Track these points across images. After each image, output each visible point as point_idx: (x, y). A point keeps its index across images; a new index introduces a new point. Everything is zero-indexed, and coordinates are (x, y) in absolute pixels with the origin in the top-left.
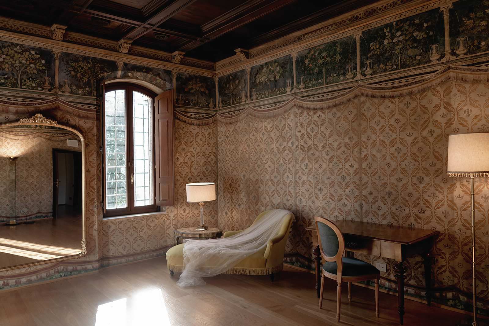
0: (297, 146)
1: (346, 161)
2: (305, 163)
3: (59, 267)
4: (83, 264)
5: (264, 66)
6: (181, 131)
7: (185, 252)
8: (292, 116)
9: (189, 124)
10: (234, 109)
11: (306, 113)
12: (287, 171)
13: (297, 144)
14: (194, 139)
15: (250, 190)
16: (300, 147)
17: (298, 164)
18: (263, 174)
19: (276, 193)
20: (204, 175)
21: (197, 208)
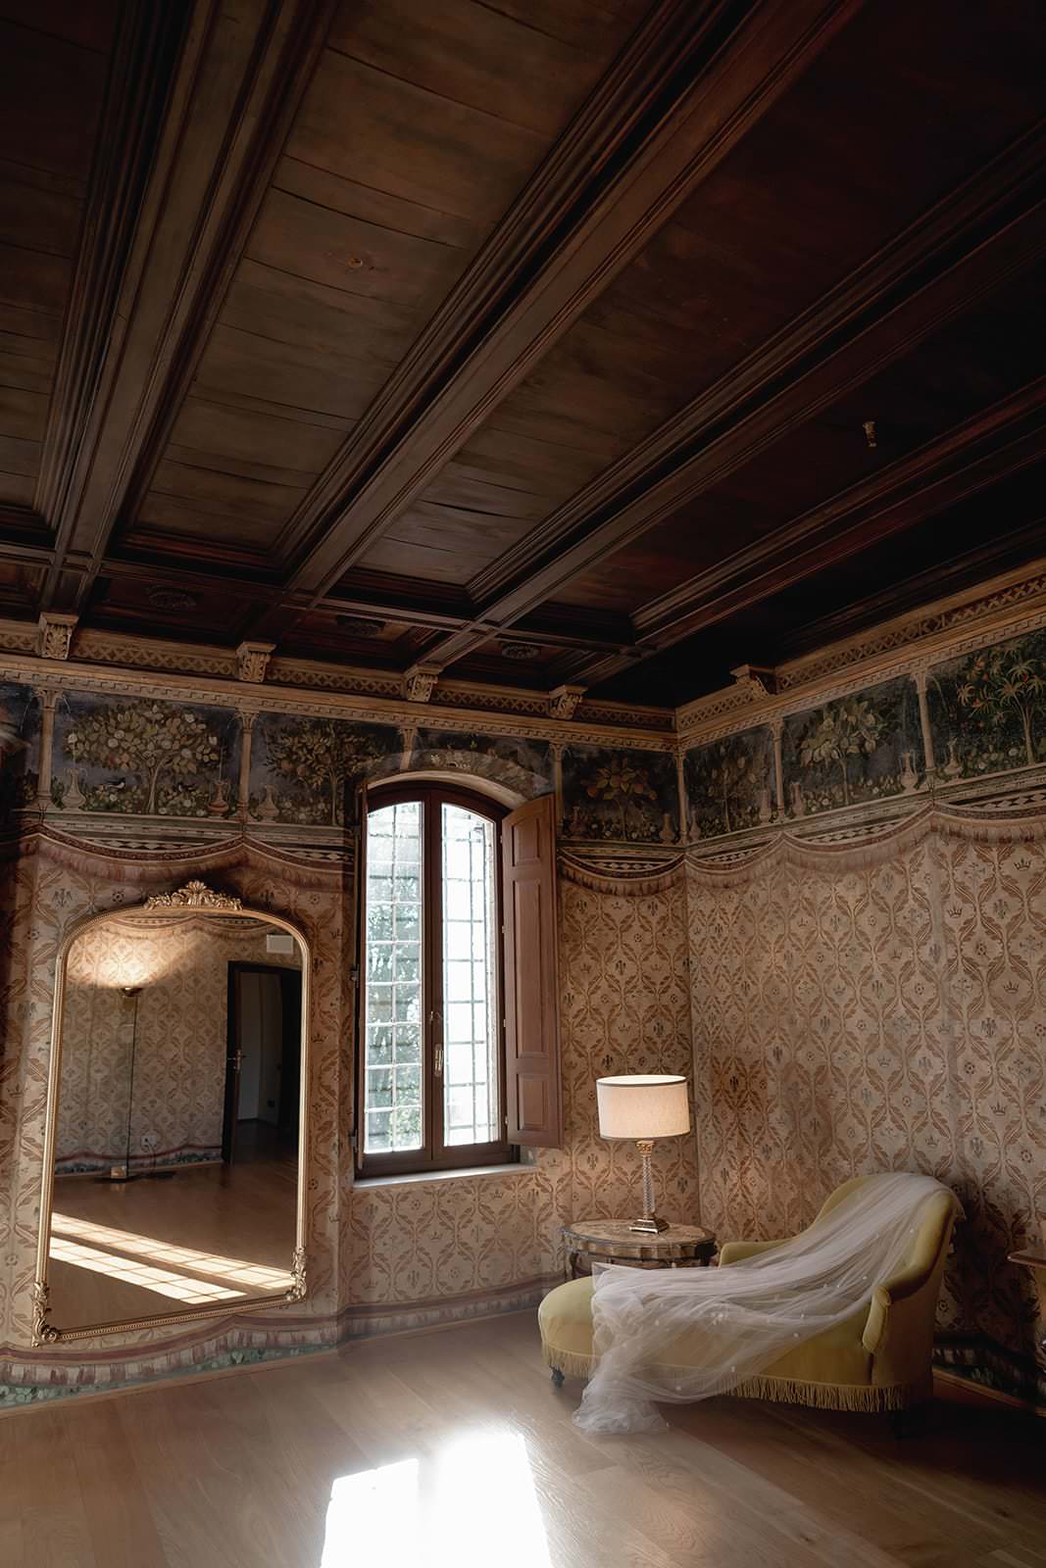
3: (229, 1334)
4: (294, 1327)
5: (825, 714)
6: (578, 916)
7: (598, 1310)
8: (927, 865)
9: (601, 891)
10: (735, 844)
11: (976, 853)
13: (951, 954)
14: (617, 936)
15: (801, 1100)
16: (960, 964)
17: (960, 1020)
18: (839, 1051)
19: (888, 1116)
20: (649, 1049)
21: (630, 1156)
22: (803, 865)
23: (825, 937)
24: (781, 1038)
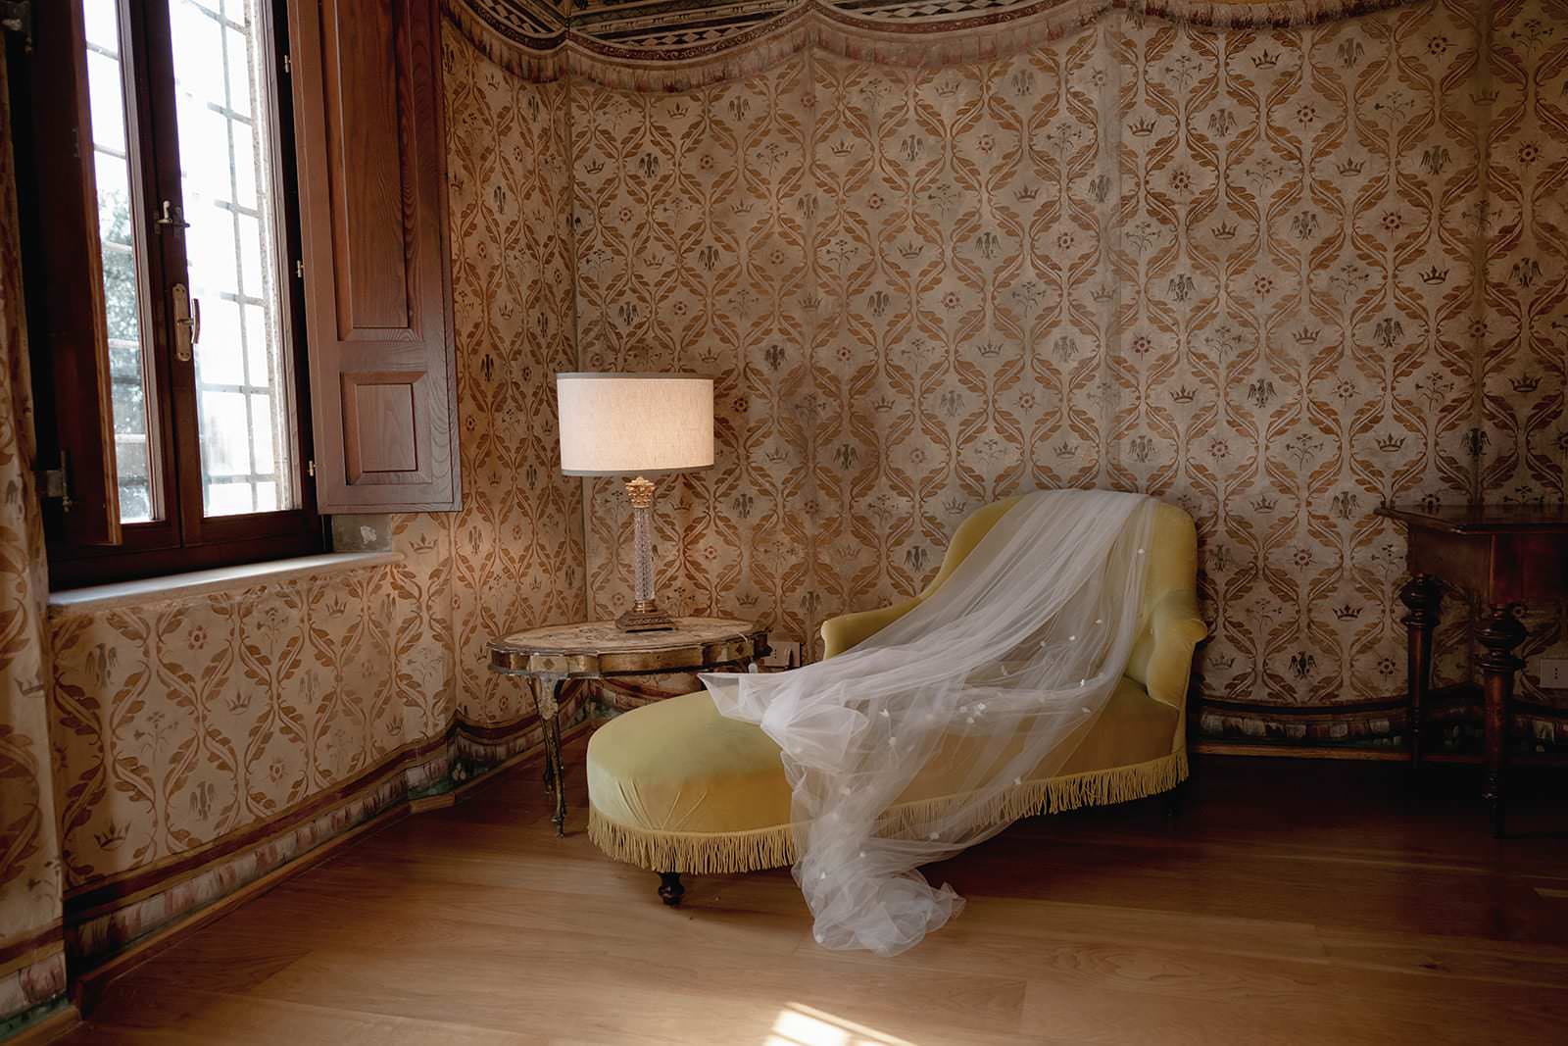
0: (1125, 200)
1: (1405, 254)
2: (1173, 275)
8: (1099, 58)
10: (700, 14)
11: (1188, 42)
12: (1065, 317)
13: (1128, 186)
14: (494, 138)
15: (819, 422)
16: (1142, 203)
17: (1134, 280)
18: (904, 341)
19: (991, 425)
20: (533, 353)
21: (517, 530)
22: (851, 54)
23: (888, 168)
24: (782, 331)
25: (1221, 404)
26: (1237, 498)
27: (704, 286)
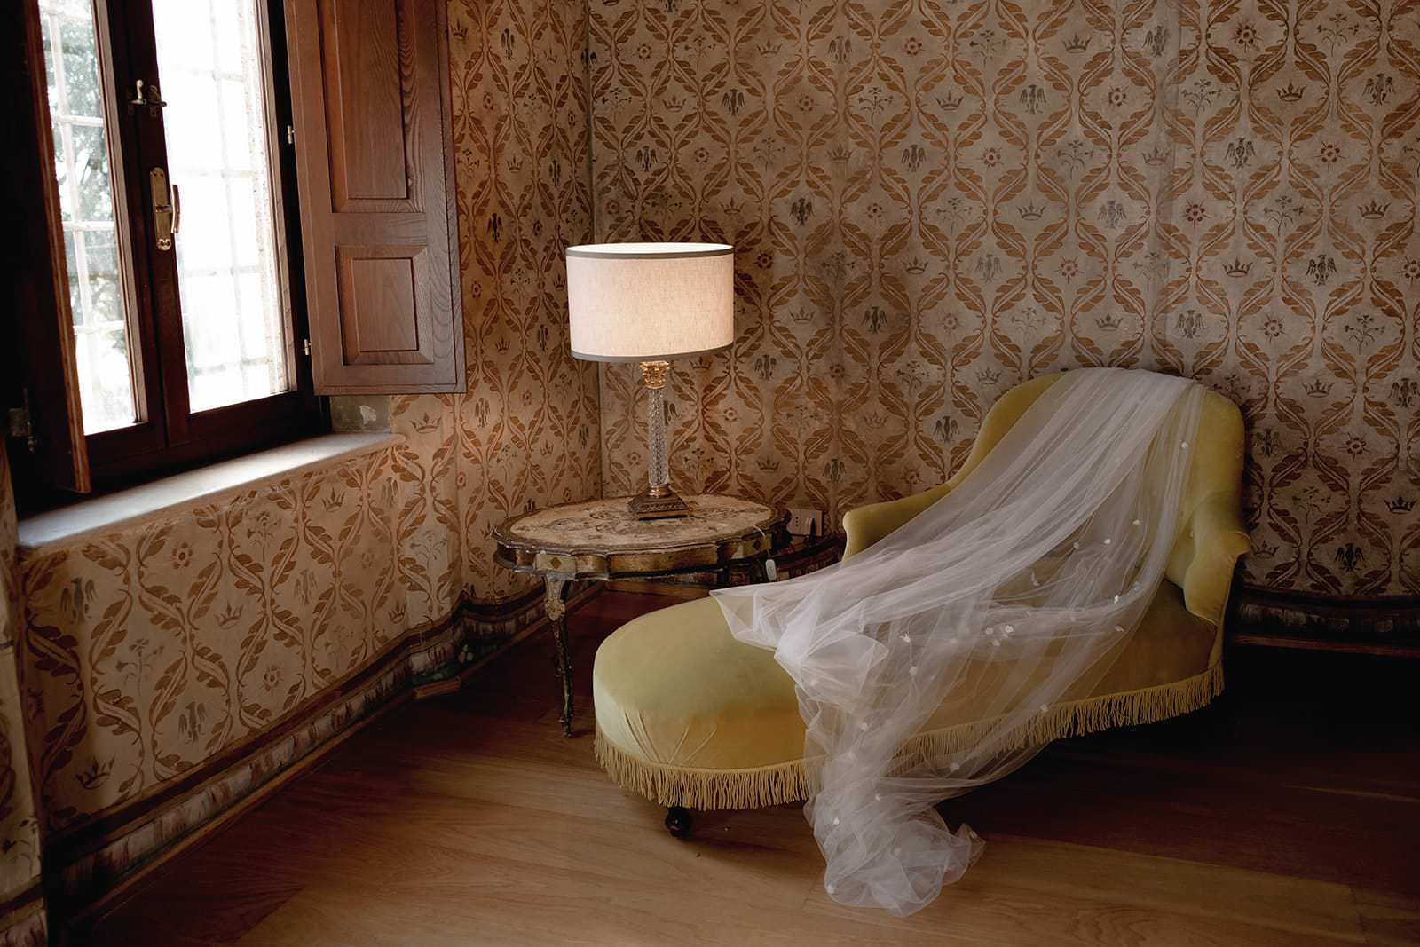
0: (1184, 53)
2: (1232, 138)
12: (1114, 180)
15: (847, 282)
16: (1203, 58)
17: (1189, 143)
18: (939, 199)
19: (1030, 293)
20: (545, 206)
21: (527, 397)
23: (927, 11)
24: (811, 184)
25: (1278, 280)
26: (1289, 380)
27: (728, 132)
